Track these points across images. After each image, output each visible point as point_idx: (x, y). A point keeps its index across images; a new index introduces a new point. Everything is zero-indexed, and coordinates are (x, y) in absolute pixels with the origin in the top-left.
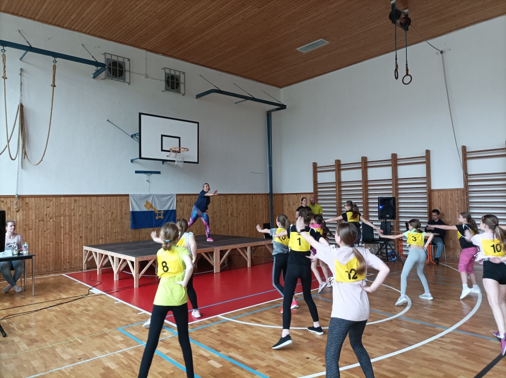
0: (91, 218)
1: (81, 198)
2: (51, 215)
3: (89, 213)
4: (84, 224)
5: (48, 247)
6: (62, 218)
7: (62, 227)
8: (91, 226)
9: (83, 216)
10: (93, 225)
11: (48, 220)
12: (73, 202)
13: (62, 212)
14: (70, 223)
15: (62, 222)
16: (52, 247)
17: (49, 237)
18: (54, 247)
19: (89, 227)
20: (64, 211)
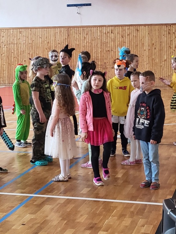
0: (32, 47)
1: (24, 30)
2: (5, 42)
3: (30, 42)
4: (27, 51)
5: (4, 66)
6: (12, 45)
7: (12, 52)
8: (32, 53)
9: (26, 44)
10: (34, 52)
11: (3, 46)
12: (19, 33)
13: (12, 41)
14: (17, 49)
15: (12, 48)
16: (6, 67)
17: (4, 59)
18: (8, 66)
19: (30, 53)
20: (13, 40)
